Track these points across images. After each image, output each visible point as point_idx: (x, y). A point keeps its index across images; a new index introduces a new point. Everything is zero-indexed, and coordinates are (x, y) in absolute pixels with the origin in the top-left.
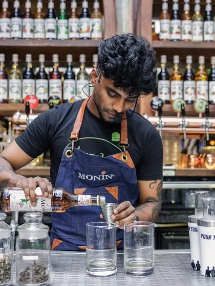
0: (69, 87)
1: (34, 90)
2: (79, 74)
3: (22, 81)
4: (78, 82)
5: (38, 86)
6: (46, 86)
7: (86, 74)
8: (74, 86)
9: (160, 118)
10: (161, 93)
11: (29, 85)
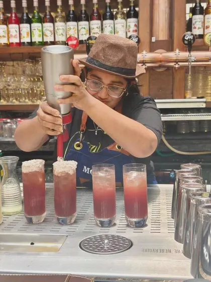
0: (108, 27)
1: (76, 31)
2: (117, 13)
3: (66, 24)
4: (116, 21)
5: (80, 27)
6: (87, 27)
7: (123, 13)
8: (112, 26)
9: (190, 53)
10: (195, 28)
11: (72, 27)
